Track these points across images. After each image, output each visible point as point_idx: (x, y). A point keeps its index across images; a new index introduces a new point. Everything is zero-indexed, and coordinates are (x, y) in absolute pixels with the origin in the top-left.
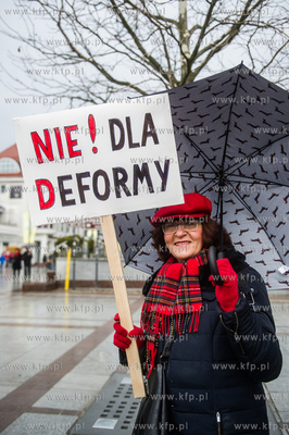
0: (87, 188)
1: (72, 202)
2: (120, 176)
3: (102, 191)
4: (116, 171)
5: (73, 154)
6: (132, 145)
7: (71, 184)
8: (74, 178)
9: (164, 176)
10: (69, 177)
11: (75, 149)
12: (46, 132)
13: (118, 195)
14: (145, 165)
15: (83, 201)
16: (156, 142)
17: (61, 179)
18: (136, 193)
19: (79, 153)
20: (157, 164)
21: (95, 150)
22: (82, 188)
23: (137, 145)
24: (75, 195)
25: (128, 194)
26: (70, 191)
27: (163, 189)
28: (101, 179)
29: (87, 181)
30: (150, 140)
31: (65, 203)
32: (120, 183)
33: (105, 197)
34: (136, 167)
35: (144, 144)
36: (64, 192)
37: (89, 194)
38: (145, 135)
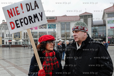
0: (22, 22)
1: (19, 27)
2: (30, 18)
3: (26, 23)
4: (29, 17)
5: (18, 14)
6: (32, 10)
7: (18, 22)
8: (19, 20)
9: (41, 17)
10: (18, 20)
11: (18, 13)
12: (11, 9)
13: (31, 23)
14: (36, 14)
15: (22, 26)
16: (38, 8)
17: (16, 21)
18: (35, 22)
19: (19, 14)
20: (39, 13)
21: (23, 12)
22: (21, 23)
23: (34, 9)
24: (20, 25)
25: (33, 22)
26: (18, 24)
27: (42, 20)
28: (26, 19)
29: (22, 21)
30: (37, 7)
31: (18, 27)
32: (31, 20)
33: (27, 24)
34: (34, 15)
35: (35, 9)
36: (17, 24)
37: (23, 24)
38: (35, 6)
